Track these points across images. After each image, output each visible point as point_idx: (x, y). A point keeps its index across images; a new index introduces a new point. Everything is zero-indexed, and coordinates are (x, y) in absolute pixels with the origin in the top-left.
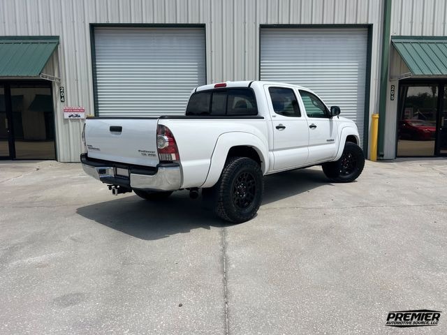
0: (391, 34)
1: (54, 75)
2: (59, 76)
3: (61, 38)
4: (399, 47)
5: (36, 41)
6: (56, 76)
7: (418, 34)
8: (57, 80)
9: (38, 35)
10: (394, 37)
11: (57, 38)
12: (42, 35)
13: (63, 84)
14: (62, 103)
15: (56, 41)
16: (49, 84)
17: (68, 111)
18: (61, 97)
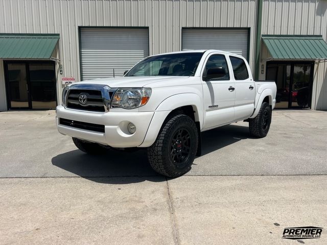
0: (262, 34)
1: (56, 57)
2: (59, 58)
3: (60, 35)
4: (266, 42)
5: (46, 37)
6: (58, 58)
7: (278, 33)
8: (58, 61)
9: (47, 33)
10: (263, 36)
11: (58, 35)
12: (49, 33)
13: (62, 63)
14: (61, 75)
15: (58, 37)
16: (53, 63)
17: (65, 79)
18: (61, 71)
